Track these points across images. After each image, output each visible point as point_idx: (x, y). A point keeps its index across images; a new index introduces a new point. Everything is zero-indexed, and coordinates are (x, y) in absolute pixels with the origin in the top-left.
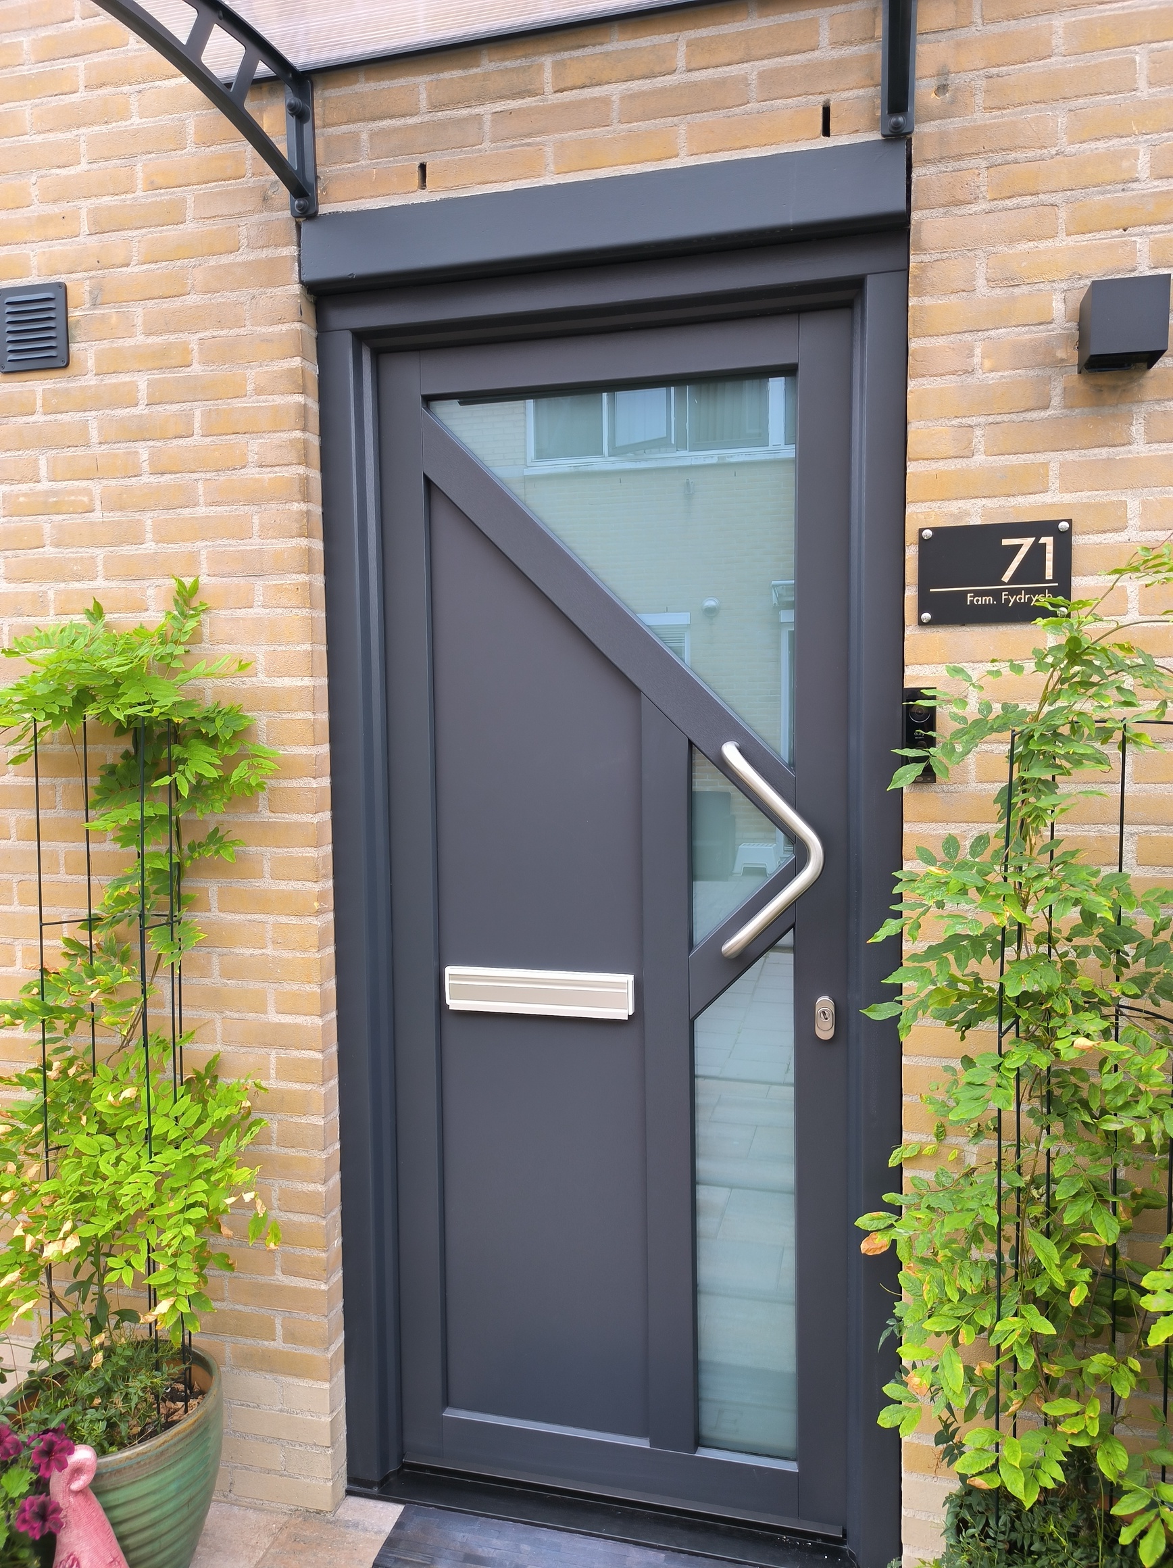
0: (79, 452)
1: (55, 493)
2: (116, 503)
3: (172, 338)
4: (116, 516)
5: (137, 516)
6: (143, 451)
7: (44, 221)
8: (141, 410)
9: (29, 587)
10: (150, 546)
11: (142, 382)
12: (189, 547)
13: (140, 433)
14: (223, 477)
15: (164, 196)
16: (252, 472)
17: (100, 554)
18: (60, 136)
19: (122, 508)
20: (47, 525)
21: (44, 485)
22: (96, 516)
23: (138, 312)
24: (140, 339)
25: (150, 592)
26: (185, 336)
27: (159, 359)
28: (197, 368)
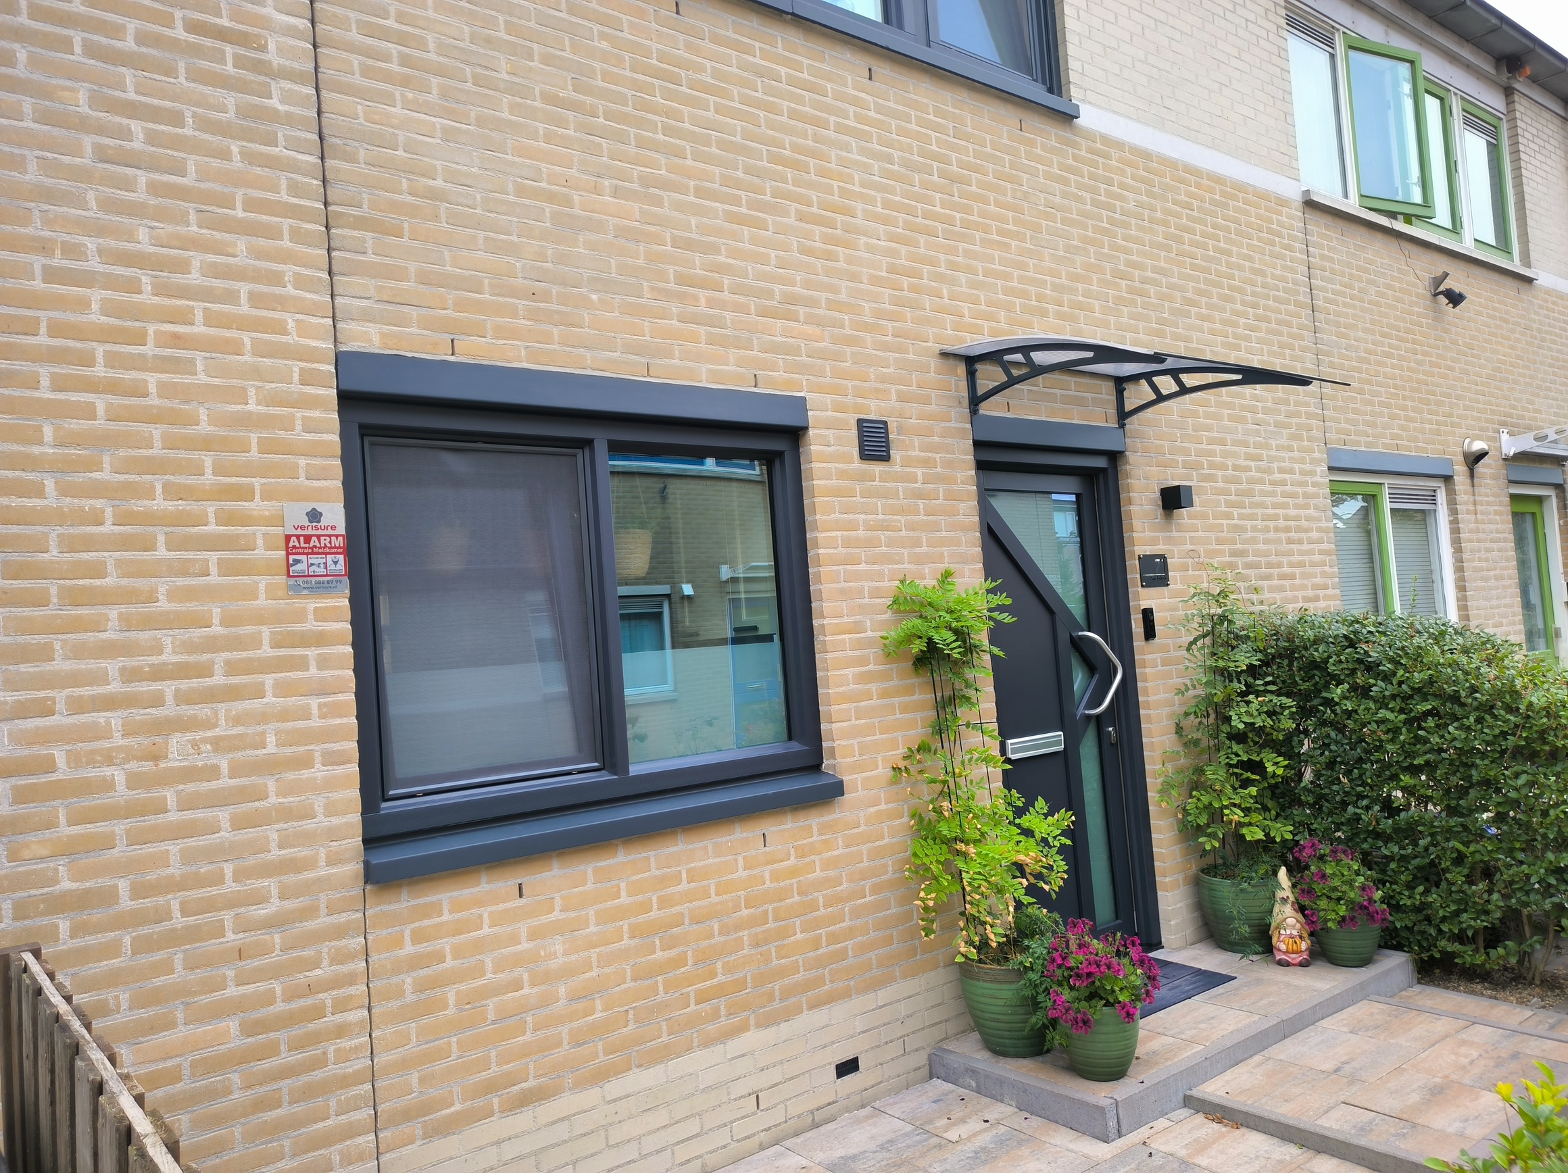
0: (895, 502)
1: (886, 521)
2: (911, 527)
3: (930, 454)
4: (911, 534)
5: (919, 534)
6: (921, 503)
7: (877, 390)
8: (919, 485)
9: (876, 567)
10: (925, 549)
11: (919, 472)
12: (940, 550)
13: (919, 495)
14: (952, 519)
15: (924, 391)
16: (961, 518)
17: (906, 551)
18: (883, 354)
19: (913, 530)
20: (883, 536)
21: (880, 517)
22: (903, 533)
23: (916, 440)
24: (917, 453)
25: (927, 571)
26: (934, 455)
27: (925, 463)
28: (939, 470)
